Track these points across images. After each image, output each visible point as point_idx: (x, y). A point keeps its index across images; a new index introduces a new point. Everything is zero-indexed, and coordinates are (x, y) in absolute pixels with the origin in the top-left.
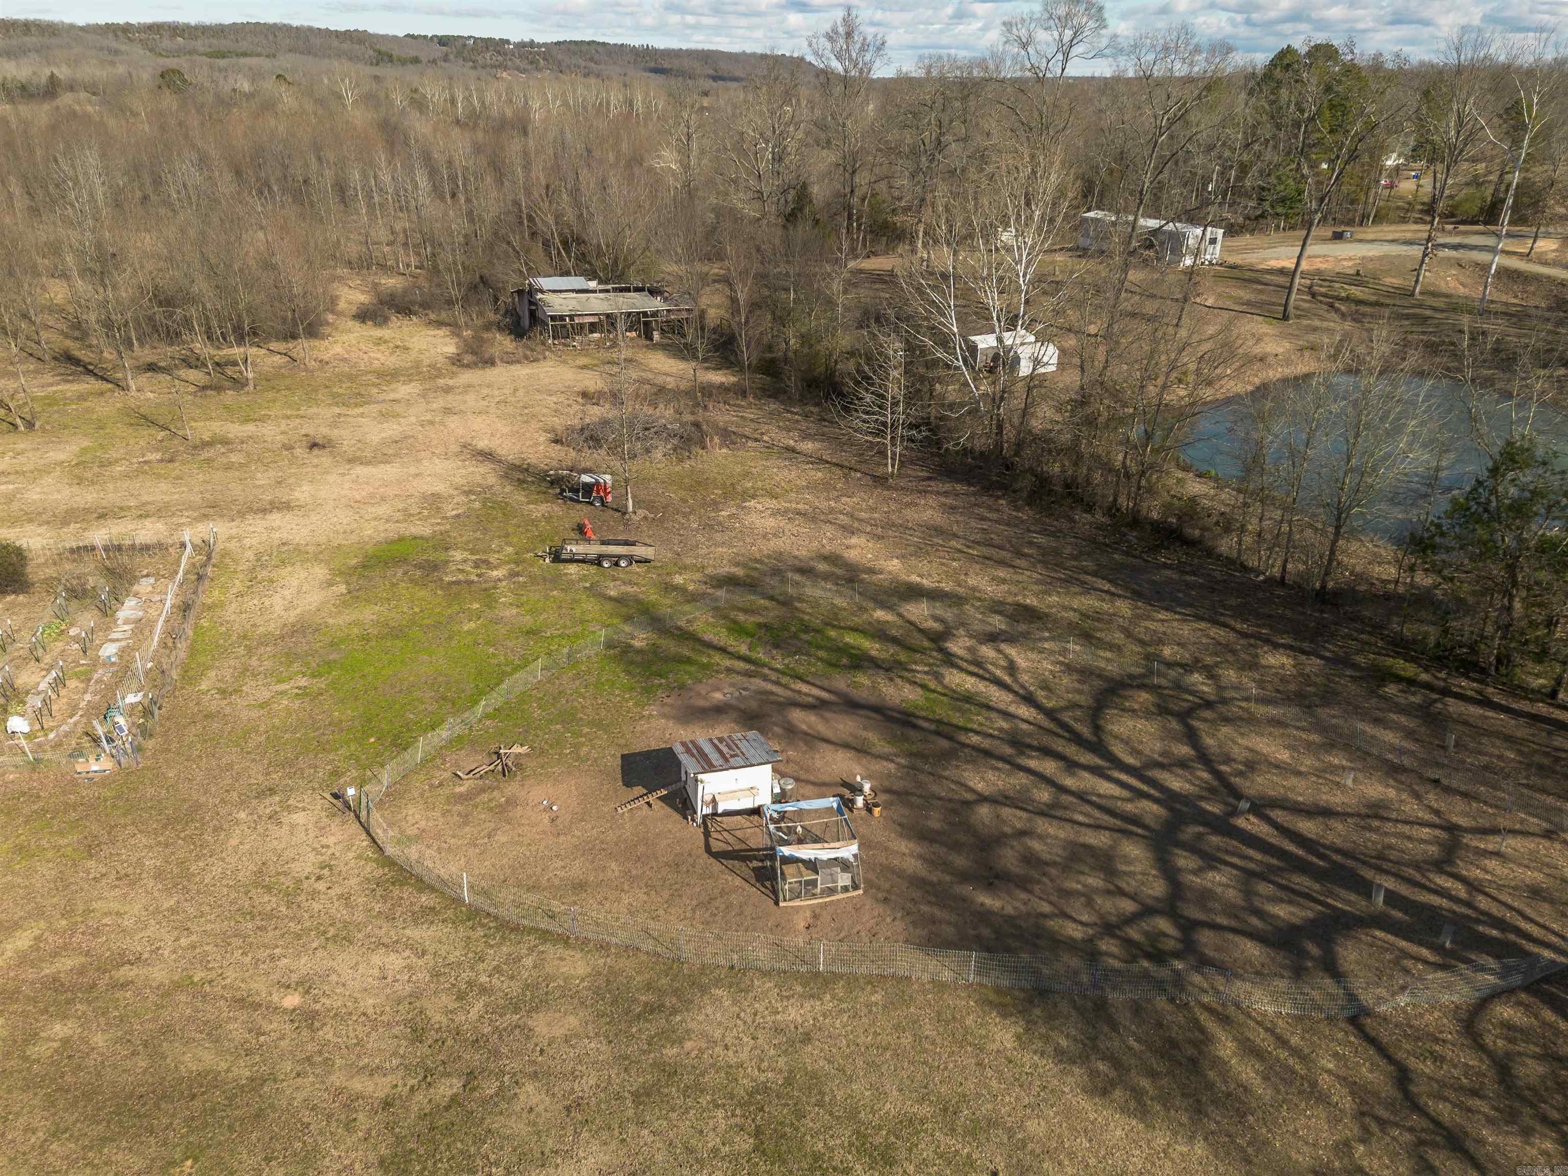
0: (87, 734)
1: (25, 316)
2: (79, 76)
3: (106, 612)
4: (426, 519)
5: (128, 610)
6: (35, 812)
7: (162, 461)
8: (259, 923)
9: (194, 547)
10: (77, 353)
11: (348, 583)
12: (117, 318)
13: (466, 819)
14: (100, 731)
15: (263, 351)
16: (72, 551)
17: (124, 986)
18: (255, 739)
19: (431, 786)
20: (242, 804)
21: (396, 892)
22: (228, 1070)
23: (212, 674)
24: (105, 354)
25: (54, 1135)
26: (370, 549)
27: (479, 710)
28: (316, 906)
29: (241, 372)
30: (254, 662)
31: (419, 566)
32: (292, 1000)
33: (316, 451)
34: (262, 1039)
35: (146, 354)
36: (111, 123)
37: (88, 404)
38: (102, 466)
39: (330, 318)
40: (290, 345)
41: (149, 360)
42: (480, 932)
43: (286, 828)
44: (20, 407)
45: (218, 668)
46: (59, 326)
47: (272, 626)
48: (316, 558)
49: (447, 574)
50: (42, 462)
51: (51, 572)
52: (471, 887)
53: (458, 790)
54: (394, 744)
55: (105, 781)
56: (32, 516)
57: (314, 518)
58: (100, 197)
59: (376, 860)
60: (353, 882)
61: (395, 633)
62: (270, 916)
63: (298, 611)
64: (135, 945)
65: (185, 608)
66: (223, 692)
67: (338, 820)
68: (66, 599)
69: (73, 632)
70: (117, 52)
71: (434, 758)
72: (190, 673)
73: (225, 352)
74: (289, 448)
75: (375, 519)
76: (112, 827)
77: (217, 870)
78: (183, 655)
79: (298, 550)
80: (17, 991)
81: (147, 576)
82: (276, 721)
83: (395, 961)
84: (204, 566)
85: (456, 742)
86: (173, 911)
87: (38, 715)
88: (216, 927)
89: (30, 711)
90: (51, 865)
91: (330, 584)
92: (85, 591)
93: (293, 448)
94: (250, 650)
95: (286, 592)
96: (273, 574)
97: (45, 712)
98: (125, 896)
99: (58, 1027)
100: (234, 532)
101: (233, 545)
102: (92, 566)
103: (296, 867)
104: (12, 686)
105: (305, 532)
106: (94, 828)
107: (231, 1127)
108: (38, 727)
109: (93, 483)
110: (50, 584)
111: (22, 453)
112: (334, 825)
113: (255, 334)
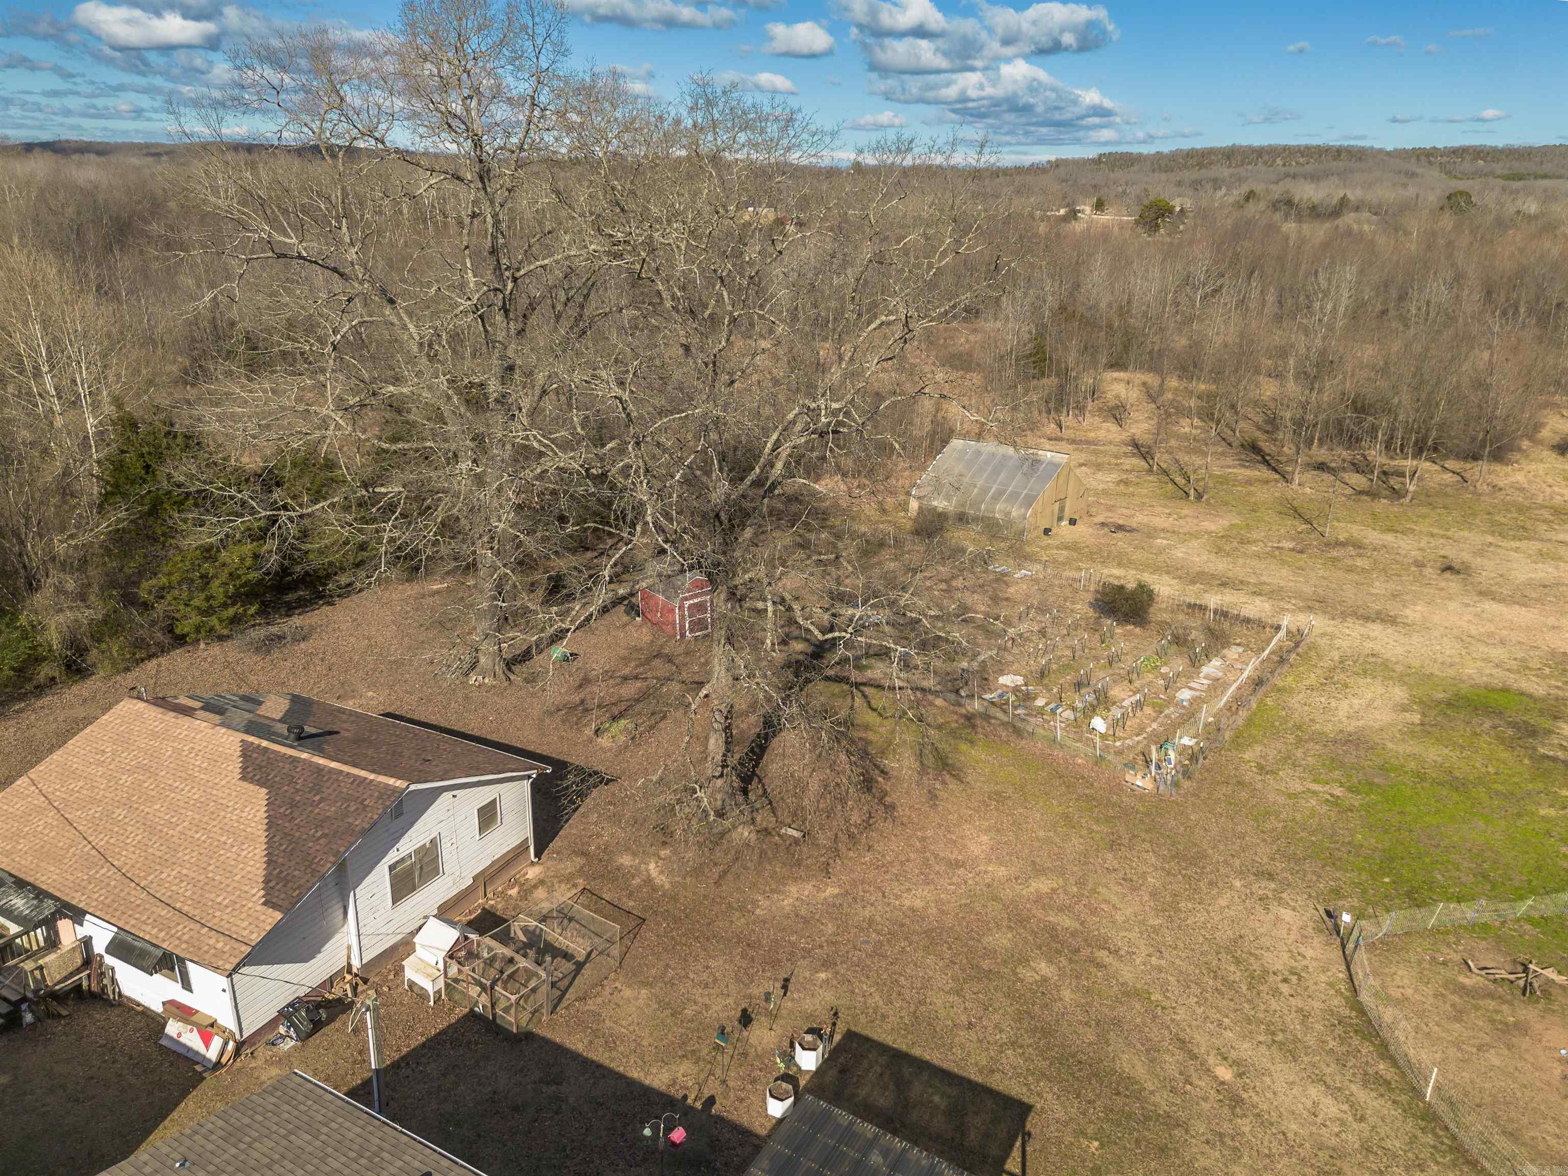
0: (1144, 754)
1: (1233, 407)
2: (1368, 197)
3: (1195, 663)
4: (1545, 677)
5: (1212, 667)
6: (1086, 795)
7: (1293, 550)
8: (1220, 986)
9: (1289, 632)
10: (1261, 444)
11: (1424, 715)
12: (1310, 417)
13: (1458, 1015)
14: (1154, 756)
15: (1436, 467)
16: (1189, 606)
17: (1100, 966)
18: (1272, 823)
19: (1433, 959)
20: (1241, 873)
21: (1356, 1041)
22: (1152, 1093)
23: (1258, 748)
24: (1285, 449)
25: (1013, 1044)
26: (1464, 689)
27: (1523, 908)
28: (1274, 1005)
29: (1403, 484)
30: (1299, 753)
31: (1514, 725)
32: (1225, 1073)
33: (1447, 575)
34: (1188, 1087)
35: (1320, 453)
36: (1381, 240)
37: (1252, 488)
38: (1242, 542)
39: (1525, 444)
40: (1468, 466)
41: (1320, 459)
42: (1430, 1139)
43: (1271, 916)
44: (1198, 480)
45: (1265, 745)
46: (1256, 419)
47: (1328, 728)
48: (1401, 679)
49: (1544, 745)
50: (1196, 528)
51: (1166, 617)
52: (1438, 1088)
53: (1461, 979)
54: (1409, 894)
55: (1142, 797)
56: (1171, 569)
57: (1415, 639)
58: (1342, 309)
59: (1346, 998)
60: (1317, 1005)
61: (1458, 785)
62: (1231, 985)
63: (1361, 723)
64: (1119, 939)
65: (1258, 683)
66: (1261, 768)
67: (1323, 938)
68: (1169, 642)
69: (1164, 670)
70: (1413, 175)
71: (1448, 933)
72: (1241, 740)
73: (1396, 463)
74: (1420, 565)
75: (1483, 660)
76: (1134, 836)
77: (1201, 917)
78: (1240, 722)
79: (1386, 665)
80: (1027, 920)
81: (1239, 645)
82: (1298, 816)
83: (1331, 1108)
84: (1289, 651)
85: (1481, 929)
86: (1155, 930)
87: (1114, 724)
88: (1184, 965)
89: (1110, 718)
90: (1082, 840)
91: (1404, 709)
92: (1186, 640)
93: (1423, 566)
94: (1299, 740)
95: (1356, 701)
96: (1351, 681)
97: (1121, 724)
98: (1125, 895)
99: (1043, 965)
100: (1329, 630)
101: (1323, 642)
102: (1199, 622)
103: (1268, 957)
104: (1105, 694)
105: (1400, 650)
106: (1122, 829)
107: (1137, 1142)
108: (1111, 732)
109: (1228, 555)
110: (1163, 625)
111: (1186, 516)
112: (1318, 940)
113: (1436, 450)
